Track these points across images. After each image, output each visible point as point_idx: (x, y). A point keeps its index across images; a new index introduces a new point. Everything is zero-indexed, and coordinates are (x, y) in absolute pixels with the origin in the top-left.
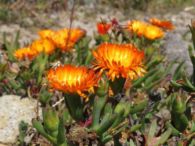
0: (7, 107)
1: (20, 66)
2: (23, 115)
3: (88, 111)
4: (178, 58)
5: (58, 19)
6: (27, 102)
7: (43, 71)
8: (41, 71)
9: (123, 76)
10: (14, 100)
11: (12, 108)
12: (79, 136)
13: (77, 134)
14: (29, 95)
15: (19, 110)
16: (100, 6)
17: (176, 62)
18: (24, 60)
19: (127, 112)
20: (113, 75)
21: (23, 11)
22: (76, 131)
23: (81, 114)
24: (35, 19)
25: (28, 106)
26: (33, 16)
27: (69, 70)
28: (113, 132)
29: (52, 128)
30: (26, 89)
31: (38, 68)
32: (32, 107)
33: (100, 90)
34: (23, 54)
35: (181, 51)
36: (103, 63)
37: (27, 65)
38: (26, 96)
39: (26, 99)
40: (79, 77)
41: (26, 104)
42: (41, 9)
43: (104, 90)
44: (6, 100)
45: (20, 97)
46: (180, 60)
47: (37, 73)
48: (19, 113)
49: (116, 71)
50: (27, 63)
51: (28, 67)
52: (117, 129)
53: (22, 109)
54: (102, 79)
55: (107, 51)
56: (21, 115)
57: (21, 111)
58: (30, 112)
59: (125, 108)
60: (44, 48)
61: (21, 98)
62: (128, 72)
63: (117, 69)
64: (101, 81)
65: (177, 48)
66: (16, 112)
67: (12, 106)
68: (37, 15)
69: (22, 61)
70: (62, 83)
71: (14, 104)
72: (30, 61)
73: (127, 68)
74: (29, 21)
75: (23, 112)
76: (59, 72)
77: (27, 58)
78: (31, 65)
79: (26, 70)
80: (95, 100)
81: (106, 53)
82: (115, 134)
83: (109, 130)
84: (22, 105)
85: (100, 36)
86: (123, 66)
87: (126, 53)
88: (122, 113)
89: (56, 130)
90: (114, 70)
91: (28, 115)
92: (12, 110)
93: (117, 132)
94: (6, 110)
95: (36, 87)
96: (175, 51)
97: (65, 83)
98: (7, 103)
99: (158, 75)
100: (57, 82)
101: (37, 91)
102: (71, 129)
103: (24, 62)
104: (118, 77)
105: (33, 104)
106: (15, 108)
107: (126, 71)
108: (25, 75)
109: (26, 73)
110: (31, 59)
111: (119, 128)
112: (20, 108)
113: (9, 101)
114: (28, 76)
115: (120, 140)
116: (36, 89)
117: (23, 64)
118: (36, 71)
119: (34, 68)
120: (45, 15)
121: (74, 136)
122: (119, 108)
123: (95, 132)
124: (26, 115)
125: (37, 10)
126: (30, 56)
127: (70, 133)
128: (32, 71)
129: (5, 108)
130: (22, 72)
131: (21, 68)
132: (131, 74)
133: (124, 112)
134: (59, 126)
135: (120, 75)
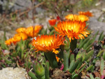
0: (6, 75)
1: (10, 49)
2: (17, 77)
3: (60, 61)
4: (98, 32)
5: (24, 24)
6: (17, 70)
7: (23, 50)
8: (22, 51)
9: (76, 38)
10: (10, 70)
11: (10, 75)
12: (60, 75)
13: (58, 74)
14: (18, 65)
15: (14, 75)
16: (46, 14)
17: (97, 34)
18: (12, 45)
19: (84, 58)
20: (70, 39)
21: (4, 23)
22: (57, 72)
23: (56, 64)
24: (12, 26)
25: (18, 72)
26: (10, 25)
27: (44, 38)
28: (78, 72)
29: (41, 74)
30: (16, 62)
31: (21, 49)
32: (21, 72)
33: (65, 47)
34: (11, 42)
35: (99, 27)
36: (62, 33)
37: (13, 48)
38: (16, 66)
39: (17, 68)
40: (52, 41)
41: (17, 71)
42: (14, 20)
43: (68, 46)
44: (5, 71)
45: (12, 68)
46: (100, 33)
47: (20, 52)
48: (14, 77)
49: (71, 36)
50: (14, 47)
51: (14, 49)
52: (80, 70)
53: (15, 74)
54: (66, 40)
55: (63, 26)
56: (16, 78)
57: (15, 75)
58: (20, 75)
59: (83, 56)
60: (21, 38)
61: (14, 68)
62: (78, 35)
63: (72, 35)
64: (65, 41)
65: (97, 26)
66: (12, 77)
67: (9, 74)
68: (12, 23)
69: (10, 46)
70: (42, 45)
71: (10, 72)
72: (15, 45)
73: (77, 33)
74: (8, 28)
75: (17, 75)
76: (38, 40)
77: (13, 44)
78: (16, 48)
79: (14, 51)
80: (64, 53)
81: (63, 27)
82: (79, 73)
83: (75, 71)
84: (15, 72)
85: (51, 27)
86: (75, 32)
87: (74, 25)
88: (81, 59)
89: (43, 75)
90: (70, 36)
91: (20, 77)
92: (9, 76)
93: (80, 71)
94: (6, 76)
95: (21, 60)
96: (96, 28)
97: (44, 45)
98: (6, 72)
99: (90, 41)
100: (39, 46)
101: (22, 62)
102: (54, 72)
103: (12, 46)
104: (73, 39)
105: (22, 70)
106: (11, 75)
107: (77, 34)
108: (13, 54)
109: (14, 53)
110: (16, 44)
111: (81, 69)
112: (14, 74)
113: (7, 71)
114: (15, 54)
115: (82, 77)
116: (21, 61)
117: (11, 47)
118: (19, 51)
119: (18, 49)
120: (16, 23)
121: (57, 76)
122: (78, 56)
123: (69, 71)
124: (19, 77)
125: (12, 21)
126: (14, 43)
127: (54, 74)
128: (17, 51)
129: (5, 75)
130: (12, 53)
131: (10, 51)
132: (81, 36)
133: (82, 58)
134: (45, 72)
135: (74, 38)
